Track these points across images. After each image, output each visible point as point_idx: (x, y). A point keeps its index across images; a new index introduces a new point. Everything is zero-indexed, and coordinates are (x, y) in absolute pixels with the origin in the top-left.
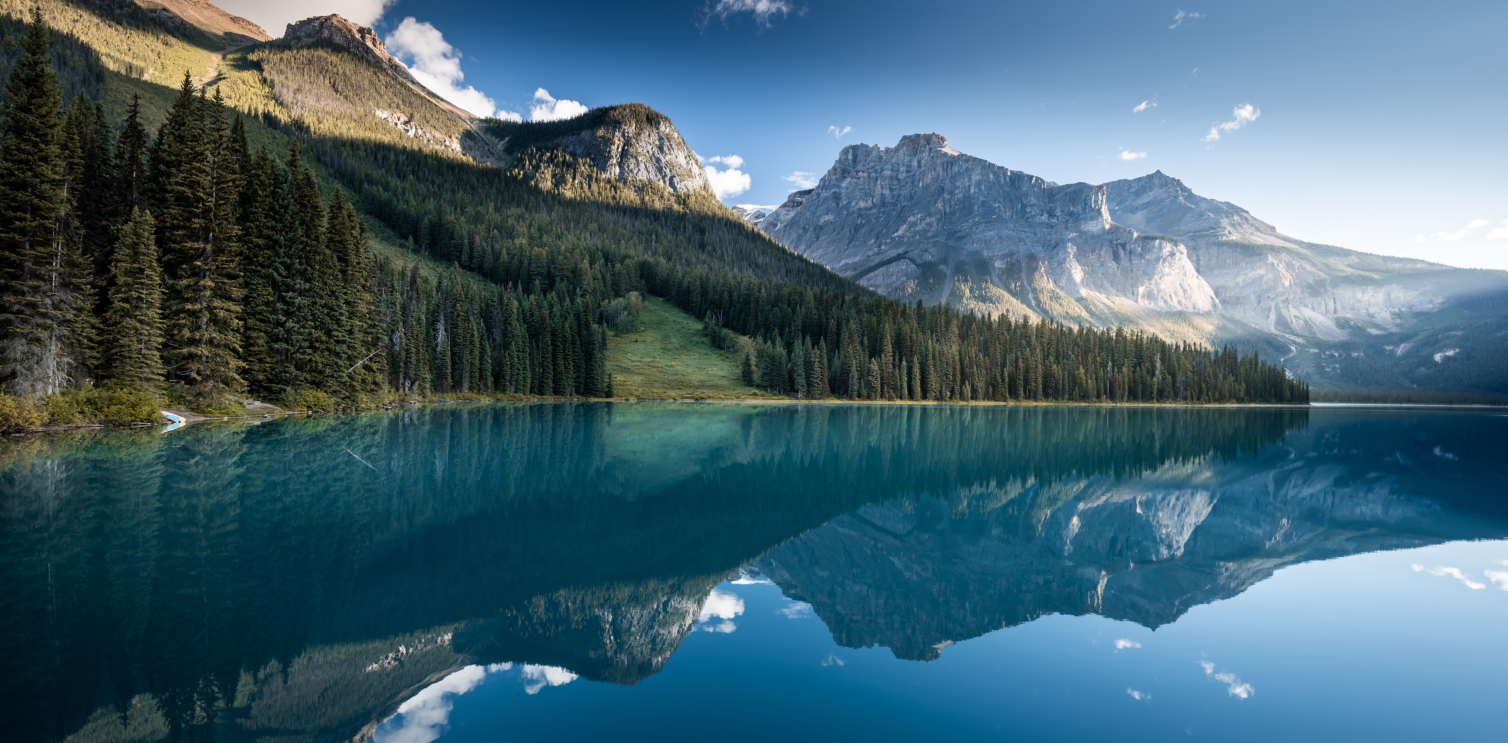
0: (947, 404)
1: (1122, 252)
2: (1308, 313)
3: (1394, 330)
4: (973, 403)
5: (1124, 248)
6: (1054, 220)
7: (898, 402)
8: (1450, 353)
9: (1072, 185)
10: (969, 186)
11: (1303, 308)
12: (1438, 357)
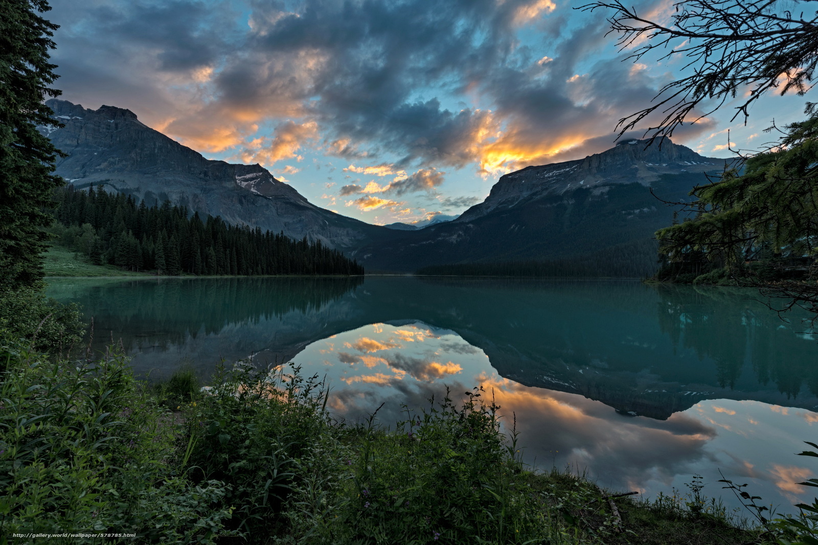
0: (250, 277)
1: (244, 200)
2: (320, 237)
3: (350, 246)
4: (262, 276)
5: (245, 199)
6: (208, 178)
7: (226, 277)
8: (369, 255)
9: (217, 161)
10: (154, 148)
11: (319, 235)
12: (365, 257)
